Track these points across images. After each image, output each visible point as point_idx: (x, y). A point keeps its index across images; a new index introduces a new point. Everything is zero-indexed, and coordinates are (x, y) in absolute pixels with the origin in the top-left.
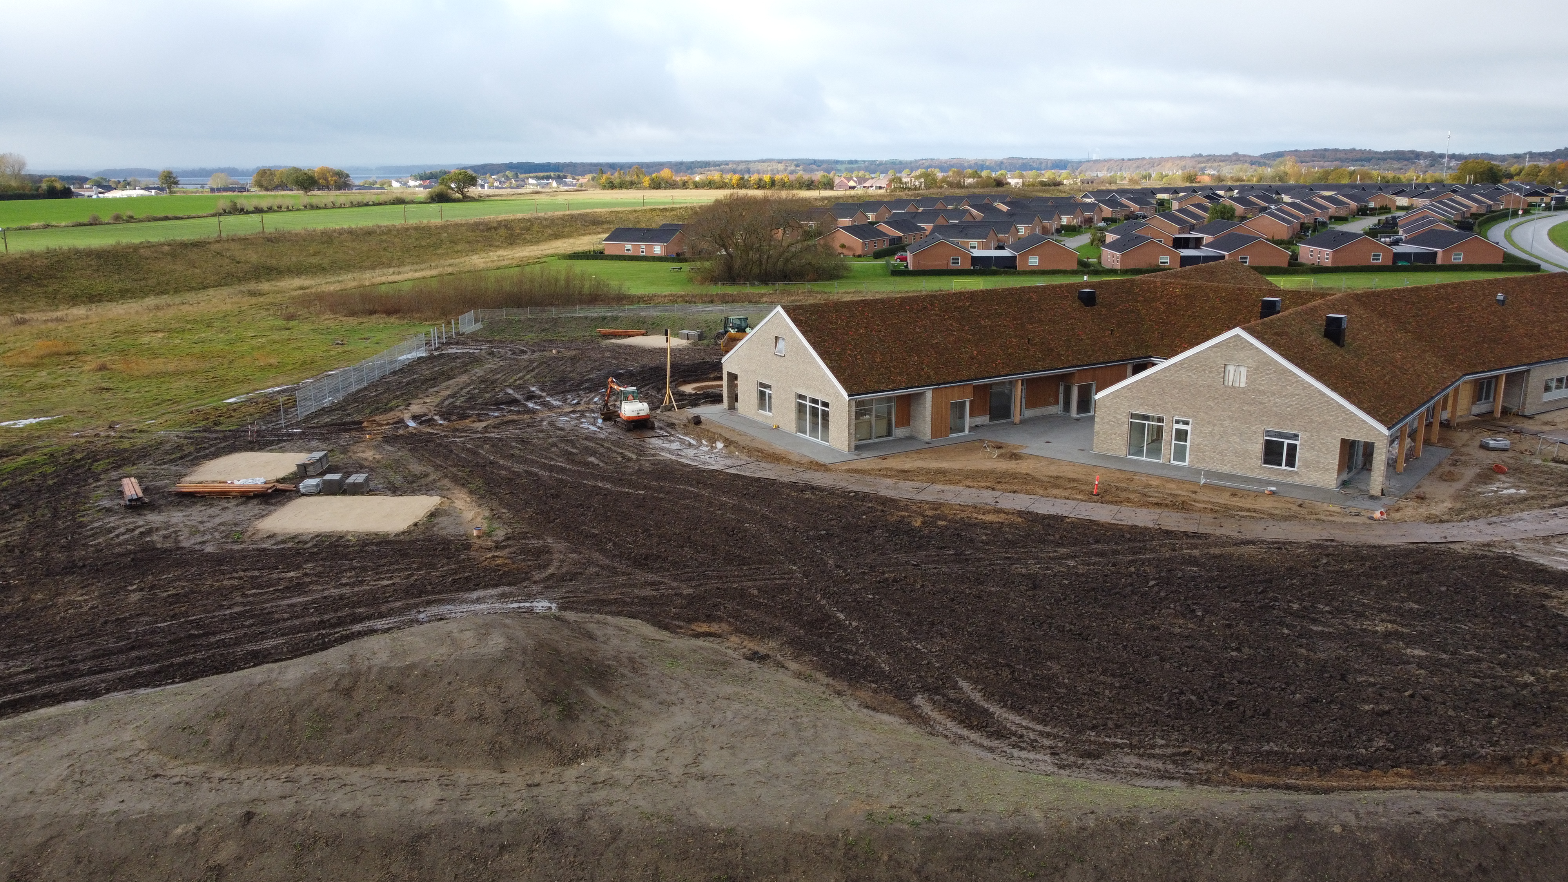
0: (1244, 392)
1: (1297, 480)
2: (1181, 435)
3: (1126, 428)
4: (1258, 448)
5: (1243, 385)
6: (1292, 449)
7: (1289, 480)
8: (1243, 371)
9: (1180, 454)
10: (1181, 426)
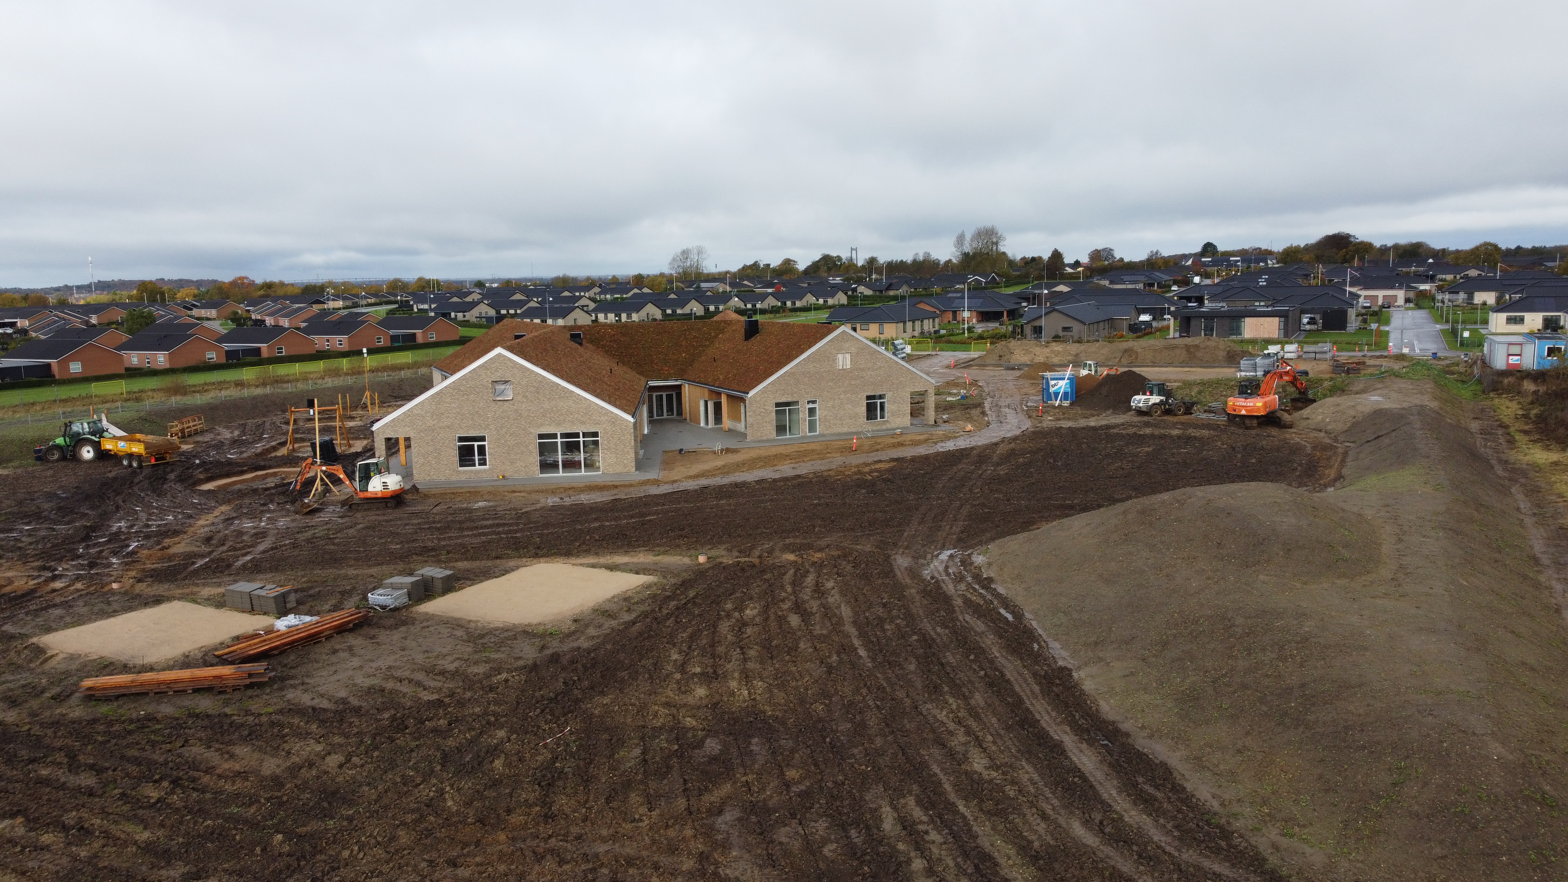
0: (851, 371)
1: (889, 426)
2: (812, 411)
3: (774, 414)
4: (864, 409)
5: (849, 367)
6: (882, 405)
7: (884, 427)
8: (848, 356)
9: (812, 427)
10: (811, 406)
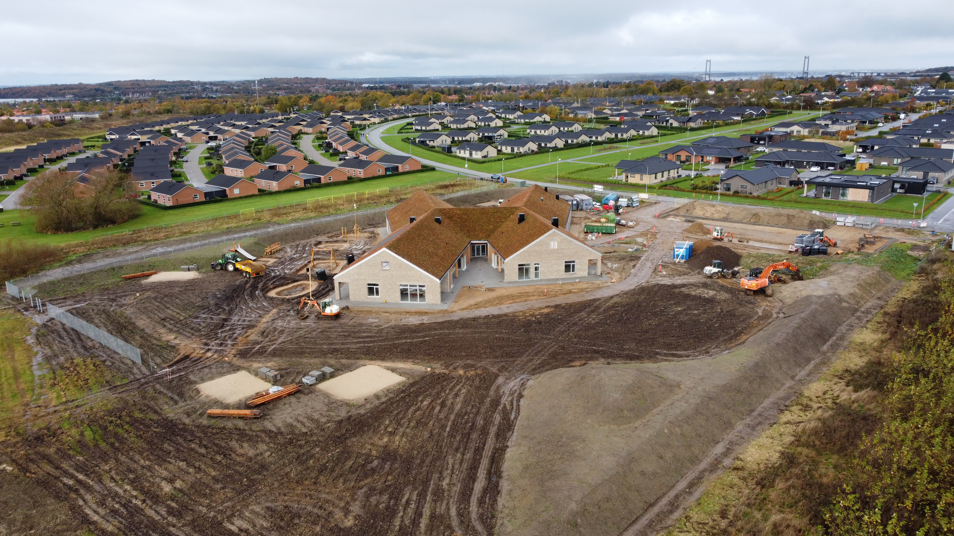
0: (557, 250)
1: (576, 276)
2: (536, 269)
3: (517, 270)
4: (563, 268)
5: (556, 248)
6: (573, 266)
7: (574, 276)
8: (556, 243)
9: (537, 275)
10: (536, 266)
